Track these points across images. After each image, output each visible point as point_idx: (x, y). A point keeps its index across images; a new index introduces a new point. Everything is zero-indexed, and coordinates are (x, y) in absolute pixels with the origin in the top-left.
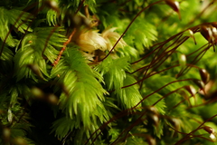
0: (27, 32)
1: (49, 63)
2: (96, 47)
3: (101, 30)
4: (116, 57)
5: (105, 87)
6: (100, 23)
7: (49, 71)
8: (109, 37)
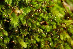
0: (5, 9)
1: (9, 16)
2: (18, 13)
3: (19, 9)
4: (22, 15)
5: (19, 20)
6: (19, 8)
7: (9, 17)
8: (21, 11)
